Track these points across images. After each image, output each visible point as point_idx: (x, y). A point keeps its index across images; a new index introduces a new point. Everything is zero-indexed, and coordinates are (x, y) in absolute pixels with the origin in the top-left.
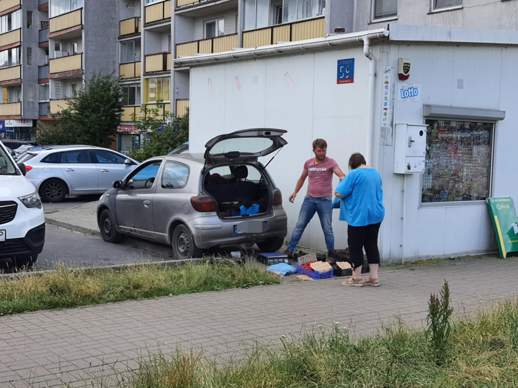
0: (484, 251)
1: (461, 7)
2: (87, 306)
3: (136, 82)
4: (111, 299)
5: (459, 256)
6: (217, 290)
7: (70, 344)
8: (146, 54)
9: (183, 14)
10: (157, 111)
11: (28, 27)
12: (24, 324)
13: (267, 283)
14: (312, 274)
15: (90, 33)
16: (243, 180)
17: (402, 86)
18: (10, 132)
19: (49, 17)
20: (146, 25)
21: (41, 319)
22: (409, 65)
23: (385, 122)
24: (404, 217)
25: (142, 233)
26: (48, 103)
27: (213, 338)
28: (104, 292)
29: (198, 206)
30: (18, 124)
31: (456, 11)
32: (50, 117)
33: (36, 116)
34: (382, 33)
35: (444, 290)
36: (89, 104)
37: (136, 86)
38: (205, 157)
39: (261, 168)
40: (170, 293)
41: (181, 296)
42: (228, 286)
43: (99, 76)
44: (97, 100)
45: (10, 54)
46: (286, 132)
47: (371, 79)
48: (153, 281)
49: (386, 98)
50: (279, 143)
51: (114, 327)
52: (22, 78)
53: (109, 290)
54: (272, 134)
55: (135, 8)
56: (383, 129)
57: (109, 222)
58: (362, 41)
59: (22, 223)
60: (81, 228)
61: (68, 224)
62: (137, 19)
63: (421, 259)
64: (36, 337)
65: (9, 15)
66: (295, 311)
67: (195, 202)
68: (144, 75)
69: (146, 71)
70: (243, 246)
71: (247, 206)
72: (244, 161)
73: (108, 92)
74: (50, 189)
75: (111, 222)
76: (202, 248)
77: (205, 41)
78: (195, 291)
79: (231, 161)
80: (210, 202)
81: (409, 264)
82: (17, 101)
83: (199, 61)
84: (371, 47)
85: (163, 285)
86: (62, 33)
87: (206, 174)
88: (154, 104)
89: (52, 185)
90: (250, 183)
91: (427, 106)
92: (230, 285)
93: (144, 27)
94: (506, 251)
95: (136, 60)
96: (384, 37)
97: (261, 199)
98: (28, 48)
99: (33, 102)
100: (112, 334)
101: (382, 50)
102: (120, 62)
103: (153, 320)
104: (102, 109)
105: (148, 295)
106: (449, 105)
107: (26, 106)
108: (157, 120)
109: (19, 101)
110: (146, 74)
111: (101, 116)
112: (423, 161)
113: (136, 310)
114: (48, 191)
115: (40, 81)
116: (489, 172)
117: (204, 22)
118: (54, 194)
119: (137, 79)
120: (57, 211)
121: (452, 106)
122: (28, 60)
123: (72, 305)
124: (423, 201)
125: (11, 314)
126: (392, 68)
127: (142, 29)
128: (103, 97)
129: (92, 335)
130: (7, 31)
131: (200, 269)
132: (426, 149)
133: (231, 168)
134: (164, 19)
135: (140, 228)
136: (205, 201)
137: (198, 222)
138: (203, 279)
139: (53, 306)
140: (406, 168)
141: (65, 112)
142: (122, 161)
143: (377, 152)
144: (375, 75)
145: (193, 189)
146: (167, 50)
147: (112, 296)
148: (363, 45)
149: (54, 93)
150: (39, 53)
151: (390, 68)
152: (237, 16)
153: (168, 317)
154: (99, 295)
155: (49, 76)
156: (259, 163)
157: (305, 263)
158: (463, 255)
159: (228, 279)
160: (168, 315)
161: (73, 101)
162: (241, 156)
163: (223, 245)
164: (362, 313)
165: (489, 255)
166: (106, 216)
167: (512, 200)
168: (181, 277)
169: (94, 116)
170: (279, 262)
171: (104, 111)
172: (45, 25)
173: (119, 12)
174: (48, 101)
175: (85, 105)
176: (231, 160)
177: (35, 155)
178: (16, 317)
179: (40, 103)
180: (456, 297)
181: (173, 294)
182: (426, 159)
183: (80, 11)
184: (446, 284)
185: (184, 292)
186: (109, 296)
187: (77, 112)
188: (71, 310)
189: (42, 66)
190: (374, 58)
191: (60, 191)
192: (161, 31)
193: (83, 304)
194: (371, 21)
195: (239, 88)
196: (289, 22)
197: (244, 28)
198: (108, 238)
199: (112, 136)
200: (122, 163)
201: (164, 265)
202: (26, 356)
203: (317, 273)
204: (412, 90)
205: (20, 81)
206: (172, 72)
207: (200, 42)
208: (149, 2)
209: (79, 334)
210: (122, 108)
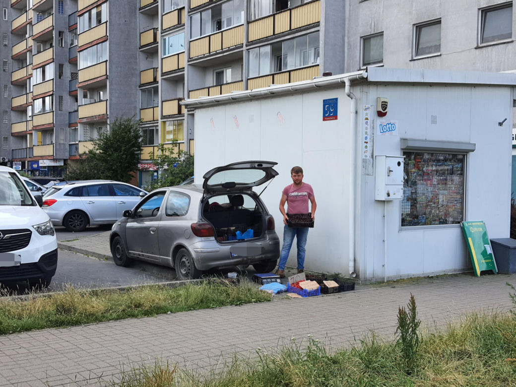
0: (459, 270)
1: (439, 54)
2: (91, 324)
3: (155, 125)
4: (113, 317)
5: (438, 275)
6: (212, 308)
7: (69, 359)
8: (163, 100)
9: (196, 64)
10: (173, 150)
11: (60, 78)
12: (30, 341)
13: (259, 301)
14: (301, 292)
15: (114, 82)
16: (240, 207)
17: (381, 122)
18: (44, 171)
19: (78, 69)
20: (163, 74)
21: (47, 336)
22: (386, 104)
23: (366, 154)
24: (386, 239)
25: (149, 257)
26: (77, 144)
27: (202, 352)
28: (107, 311)
29: (197, 231)
30: (51, 163)
31: (435, 58)
32: (78, 157)
33: (67, 156)
34: (361, 75)
35: (410, 303)
36: (112, 144)
37: (154, 128)
38: (203, 188)
39: (255, 197)
40: (168, 311)
41: (180, 313)
42: (222, 304)
43: (121, 119)
44: (118, 141)
45: (44, 102)
46: (276, 164)
47: (353, 115)
48: (153, 300)
49: (366, 133)
50: (271, 174)
51: (112, 343)
52: (54, 123)
53: (111, 309)
54: (264, 166)
55: (154, 60)
56: (364, 161)
57: (120, 248)
58: (344, 83)
59: (37, 248)
60: (97, 253)
61: (85, 250)
62: (155, 70)
63: (402, 278)
64: (38, 353)
65: (43, 68)
66: (282, 326)
67: (195, 228)
68: (161, 119)
69: (164, 115)
70: (239, 268)
71: (243, 232)
72: (240, 190)
73: (128, 133)
74: (73, 219)
75: (122, 248)
76: (201, 269)
77: (214, 88)
78: (192, 309)
79: (228, 191)
80: (209, 228)
81: (391, 282)
82: (50, 143)
83: (202, 103)
84: (352, 88)
85: (163, 304)
86: (89, 82)
87: (205, 203)
88: (170, 144)
89: (74, 216)
90: (246, 210)
91: (404, 140)
92: (225, 303)
93: (162, 76)
94: (480, 269)
95: (155, 106)
96: (363, 78)
97: (256, 225)
98: (59, 96)
99: (64, 144)
100: (109, 349)
101: (361, 90)
102: (140, 108)
103: (149, 336)
104: (123, 148)
105: (148, 313)
106: (424, 139)
107: (58, 147)
108: (173, 157)
109: (52, 143)
110: (163, 117)
111: (123, 155)
112: (402, 189)
113: (135, 327)
114: (70, 222)
115: (70, 125)
116: (462, 198)
117: (214, 70)
118: (76, 224)
119: (156, 122)
120: (78, 239)
121: (427, 139)
122: (60, 107)
123: (77, 323)
124: (402, 226)
125: (20, 332)
126: (371, 106)
127: (159, 78)
128: (124, 138)
129: (90, 351)
130: (41, 82)
131: (197, 289)
132: (404, 178)
133: (229, 197)
134: (178, 69)
135: (147, 253)
136: (203, 227)
137: (198, 246)
138: (200, 298)
139: (59, 324)
140: (386, 195)
141: (91, 152)
142: (137, 193)
143: (359, 182)
144: (356, 112)
145: (193, 216)
146: (181, 97)
147: (114, 315)
148: (345, 86)
149: (83, 136)
150: (69, 100)
151: (369, 106)
152: (242, 65)
153: (163, 333)
154: (102, 313)
155: (78, 121)
156: (254, 192)
157: (295, 282)
158: (441, 274)
159: (223, 297)
160: (164, 331)
161: (97, 142)
162: (237, 186)
163: (220, 267)
164: (343, 327)
165: (464, 274)
166: (118, 243)
167: (484, 223)
168: (179, 296)
169: (116, 155)
170: (272, 282)
171: (125, 150)
172: (74, 76)
173: (139, 64)
174: (77, 142)
175: (108, 146)
176: (228, 189)
177: (60, 189)
178: (24, 335)
179: (70, 145)
180: (431, 311)
181: (171, 312)
182: (404, 187)
183: (105, 63)
184: (412, 298)
185: (182, 310)
186: (111, 315)
187: (101, 151)
188: (76, 328)
189: (72, 112)
190: (354, 97)
191: (82, 221)
192: (176, 79)
193: (87, 323)
194: (360, 68)
195: (238, 126)
196: (288, 69)
197: (248, 76)
198: (119, 262)
199: (131, 173)
200: (138, 196)
201: (164, 286)
202: (27, 370)
203: (306, 291)
204: (390, 125)
205: (52, 126)
206: (186, 115)
207: (210, 89)
208: (165, 55)
209: (79, 349)
210: (142, 148)
